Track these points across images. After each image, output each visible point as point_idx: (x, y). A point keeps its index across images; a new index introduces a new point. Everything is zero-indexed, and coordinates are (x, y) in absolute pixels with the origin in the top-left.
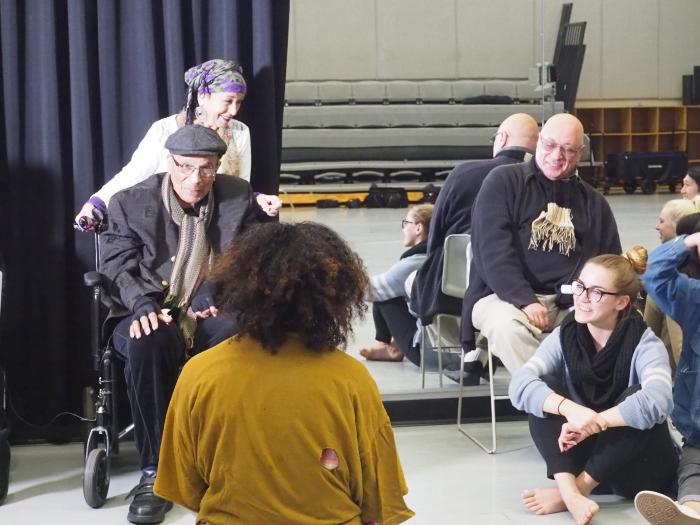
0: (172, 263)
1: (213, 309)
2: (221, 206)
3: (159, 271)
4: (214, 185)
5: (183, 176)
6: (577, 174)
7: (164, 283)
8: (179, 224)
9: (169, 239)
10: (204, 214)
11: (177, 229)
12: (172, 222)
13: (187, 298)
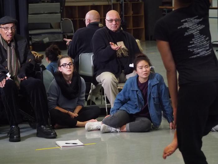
0: (7, 61)
1: (26, 77)
2: (18, 43)
3: (4, 64)
4: (14, 36)
5: (6, 32)
6: (122, 29)
7: (6, 68)
8: (6, 49)
9: (4, 54)
10: (13, 46)
11: (6, 51)
12: (4, 49)
13: (15, 73)
